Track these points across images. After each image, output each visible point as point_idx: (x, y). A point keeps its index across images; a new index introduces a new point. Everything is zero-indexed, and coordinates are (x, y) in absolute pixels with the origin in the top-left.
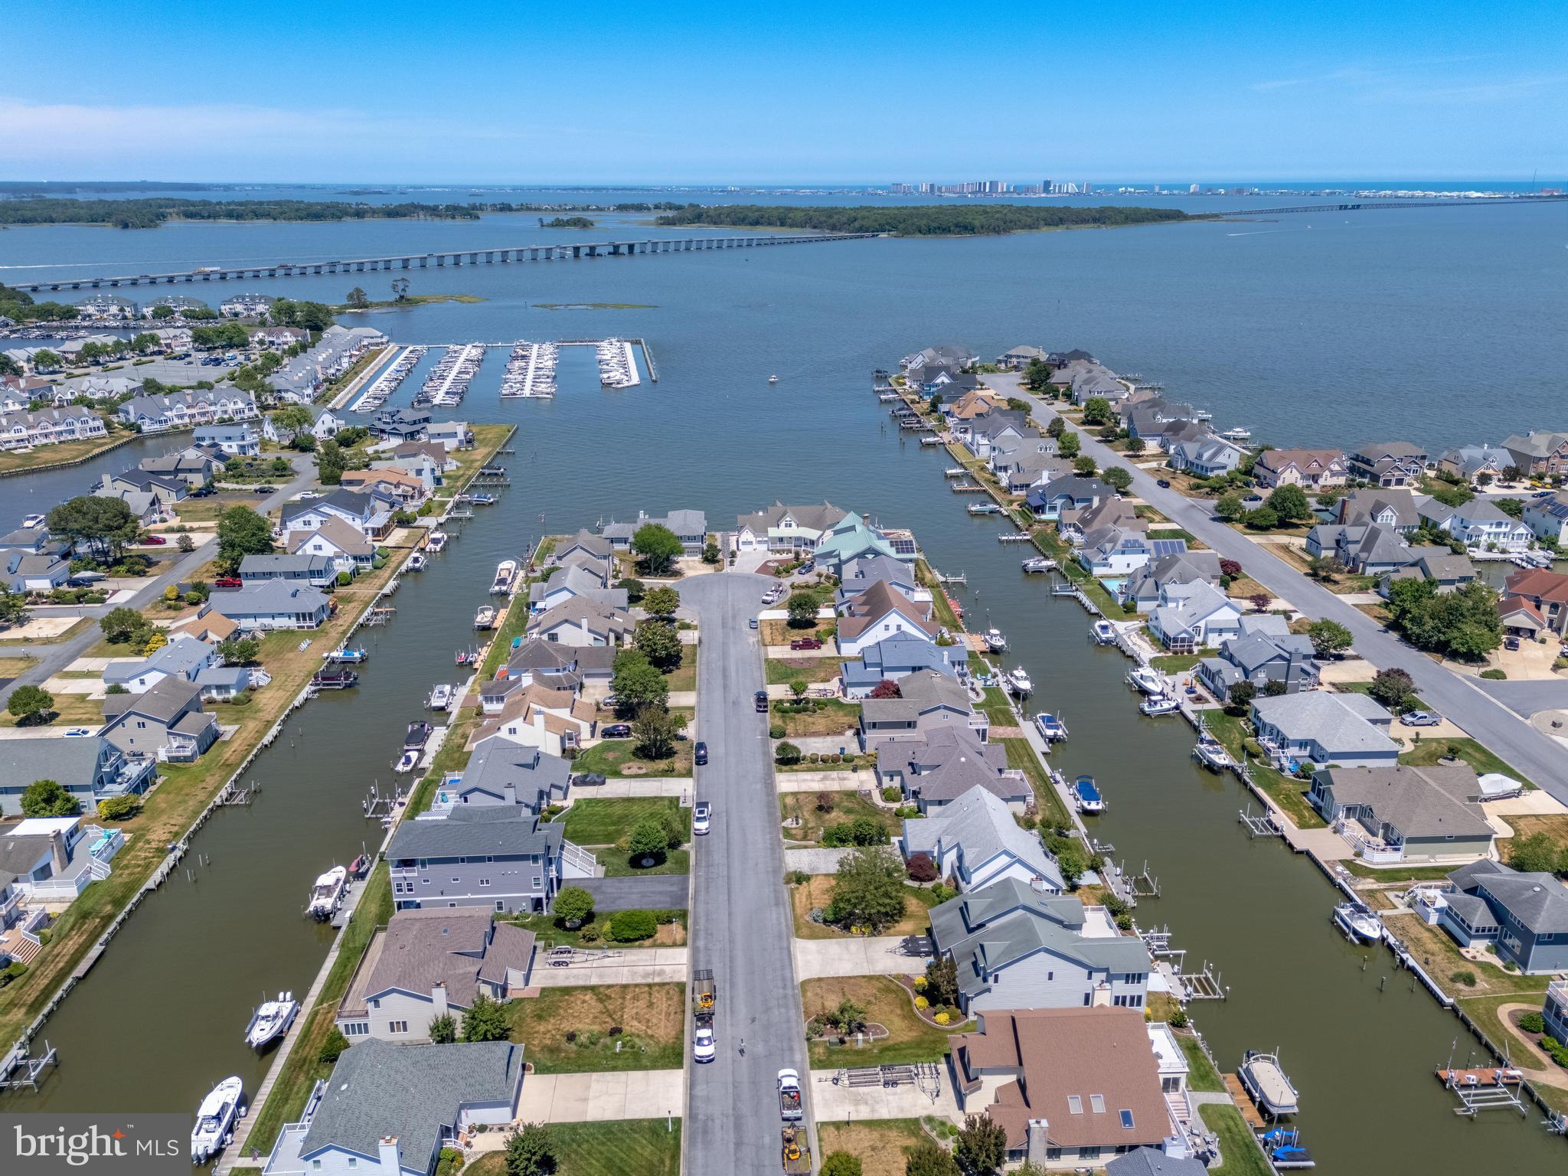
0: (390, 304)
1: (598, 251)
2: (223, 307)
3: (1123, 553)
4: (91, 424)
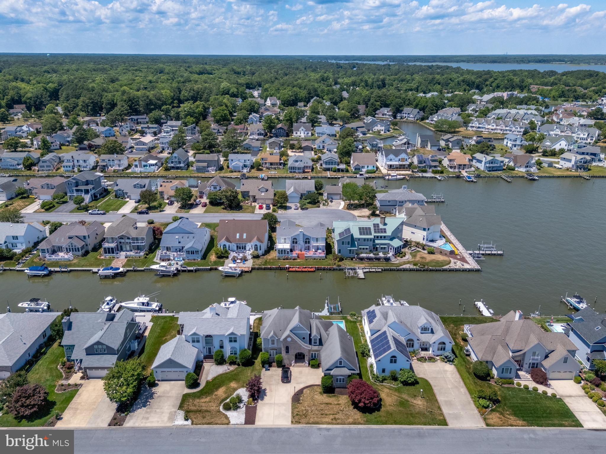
4: (519, 129)
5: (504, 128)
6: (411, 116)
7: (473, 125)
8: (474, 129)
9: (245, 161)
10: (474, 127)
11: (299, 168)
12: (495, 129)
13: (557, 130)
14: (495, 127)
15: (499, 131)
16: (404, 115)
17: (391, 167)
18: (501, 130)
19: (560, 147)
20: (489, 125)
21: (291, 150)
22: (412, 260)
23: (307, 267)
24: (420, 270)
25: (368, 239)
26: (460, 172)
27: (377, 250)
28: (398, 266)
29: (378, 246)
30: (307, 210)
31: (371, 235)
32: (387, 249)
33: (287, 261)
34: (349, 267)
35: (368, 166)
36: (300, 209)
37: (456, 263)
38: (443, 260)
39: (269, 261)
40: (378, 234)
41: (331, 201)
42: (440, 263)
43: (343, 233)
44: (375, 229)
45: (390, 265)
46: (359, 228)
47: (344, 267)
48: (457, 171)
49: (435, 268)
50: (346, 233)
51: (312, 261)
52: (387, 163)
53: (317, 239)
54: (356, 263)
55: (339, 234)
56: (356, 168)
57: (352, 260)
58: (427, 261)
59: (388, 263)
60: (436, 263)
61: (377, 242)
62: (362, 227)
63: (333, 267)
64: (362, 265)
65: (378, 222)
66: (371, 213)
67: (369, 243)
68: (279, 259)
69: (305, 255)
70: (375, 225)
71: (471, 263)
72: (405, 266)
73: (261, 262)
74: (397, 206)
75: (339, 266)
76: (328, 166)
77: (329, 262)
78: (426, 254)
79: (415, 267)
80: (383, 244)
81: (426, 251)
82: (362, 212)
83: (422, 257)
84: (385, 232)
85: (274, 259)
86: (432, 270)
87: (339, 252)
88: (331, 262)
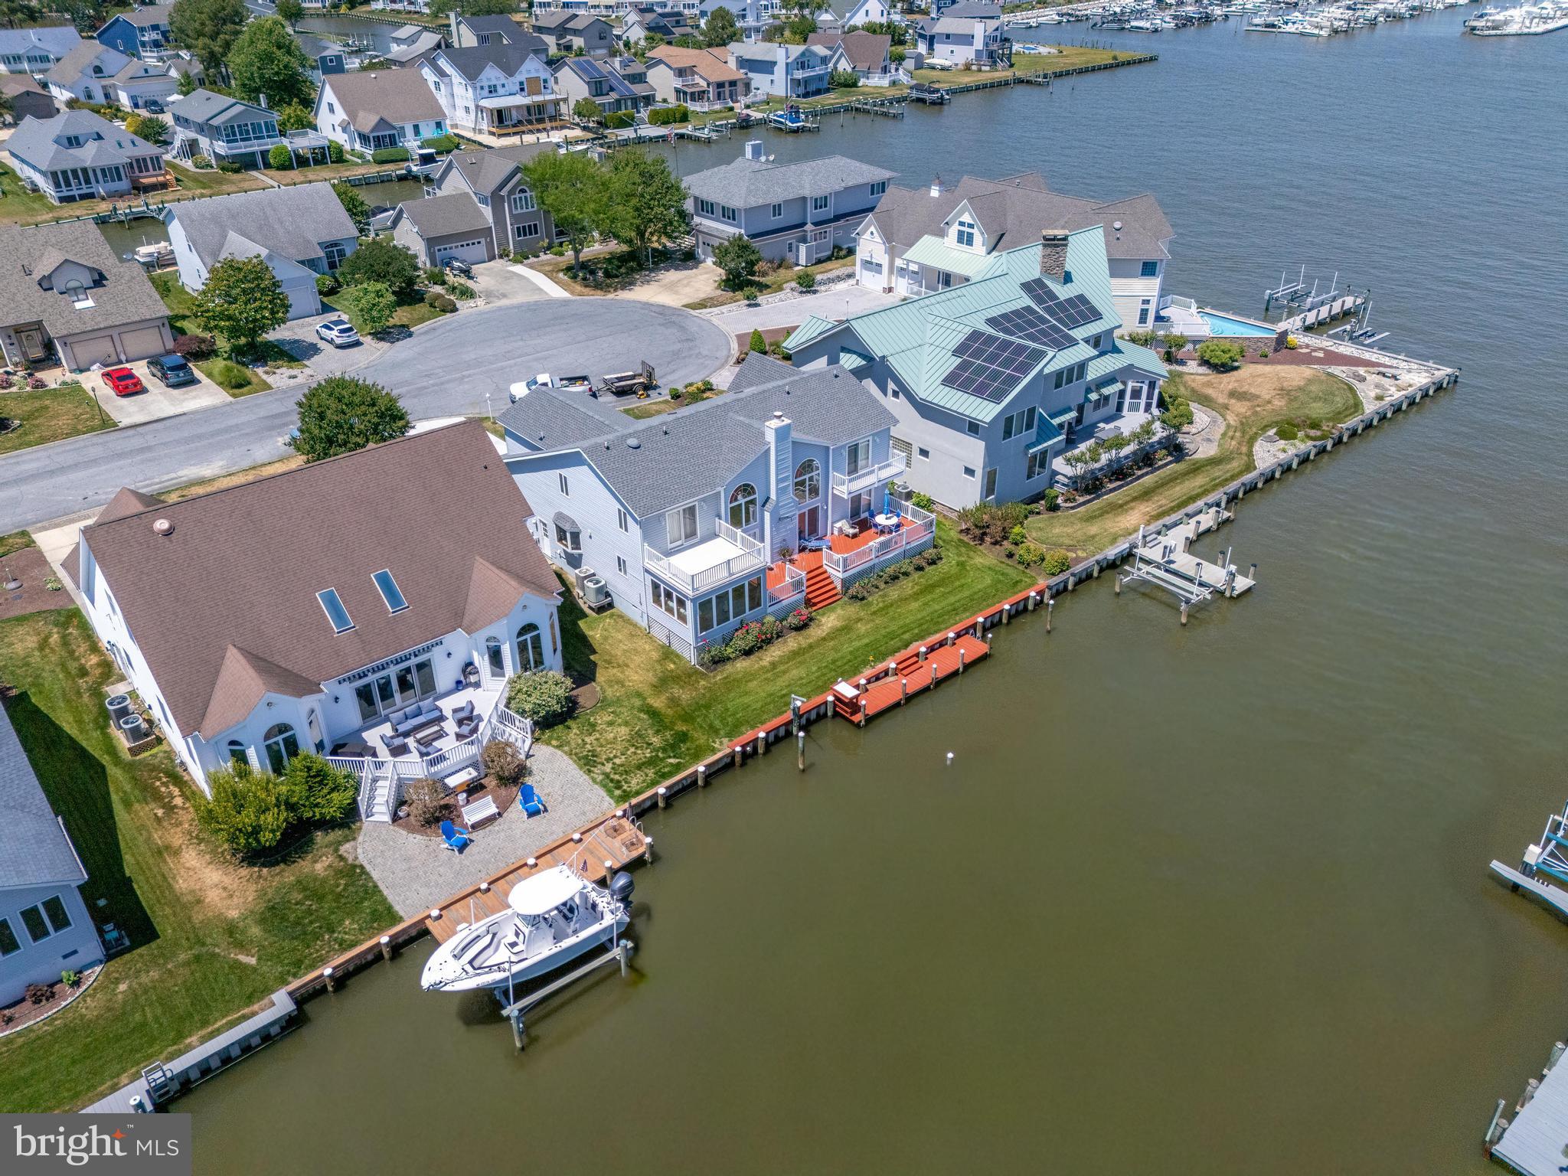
11: (112, 173)
17: (503, 121)
19: (866, 21)
22: (1232, 419)
23: (942, 644)
24: (1322, 451)
25: (1070, 369)
26: (731, 109)
27: (1079, 420)
28: (1250, 466)
29: (1094, 396)
30: (410, 335)
31: (1073, 342)
32: (1113, 402)
33: (774, 653)
34: (1112, 552)
35: (416, 128)
36: (368, 340)
37: (1364, 379)
38: (1310, 381)
39: (674, 701)
40: (1079, 333)
41: (467, 273)
42: (1326, 397)
43: (981, 370)
44: (1048, 310)
45: (1218, 472)
46: (992, 322)
47: (1087, 560)
48: (717, 107)
49: (1353, 422)
50: (1007, 363)
51: (894, 593)
52: (484, 103)
53: (854, 451)
54: (1090, 518)
55: (950, 381)
56: (377, 139)
57: (1054, 508)
58: (1278, 403)
59: (1197, 468)
60: (1317, 399)
61: (1093, 372)
62: (995, 313)
63: (1042, 582)
64: (1134, 517)
65: (1035, 273)
66: (727, 281)
67: (1073, 393)
68: (719, 661)
69: (837, 575)
70: (1032, 288)
71: (1386, 361)
72: (1269, 454)
73: (637, 739)
74: (809, 227)
75: (1064, 566)
76: (242, 148)
77: (978, 560)
78: (1214, 377)
79: (1302, 446)
80: (1110, 380)
81: (1192, 367)
82: (671, 287)
83: (1233, 394)
84: (1097, 315)
85: (686, 677)
86: (1354, 434)
87: (989, 487)
88: (986, 558)
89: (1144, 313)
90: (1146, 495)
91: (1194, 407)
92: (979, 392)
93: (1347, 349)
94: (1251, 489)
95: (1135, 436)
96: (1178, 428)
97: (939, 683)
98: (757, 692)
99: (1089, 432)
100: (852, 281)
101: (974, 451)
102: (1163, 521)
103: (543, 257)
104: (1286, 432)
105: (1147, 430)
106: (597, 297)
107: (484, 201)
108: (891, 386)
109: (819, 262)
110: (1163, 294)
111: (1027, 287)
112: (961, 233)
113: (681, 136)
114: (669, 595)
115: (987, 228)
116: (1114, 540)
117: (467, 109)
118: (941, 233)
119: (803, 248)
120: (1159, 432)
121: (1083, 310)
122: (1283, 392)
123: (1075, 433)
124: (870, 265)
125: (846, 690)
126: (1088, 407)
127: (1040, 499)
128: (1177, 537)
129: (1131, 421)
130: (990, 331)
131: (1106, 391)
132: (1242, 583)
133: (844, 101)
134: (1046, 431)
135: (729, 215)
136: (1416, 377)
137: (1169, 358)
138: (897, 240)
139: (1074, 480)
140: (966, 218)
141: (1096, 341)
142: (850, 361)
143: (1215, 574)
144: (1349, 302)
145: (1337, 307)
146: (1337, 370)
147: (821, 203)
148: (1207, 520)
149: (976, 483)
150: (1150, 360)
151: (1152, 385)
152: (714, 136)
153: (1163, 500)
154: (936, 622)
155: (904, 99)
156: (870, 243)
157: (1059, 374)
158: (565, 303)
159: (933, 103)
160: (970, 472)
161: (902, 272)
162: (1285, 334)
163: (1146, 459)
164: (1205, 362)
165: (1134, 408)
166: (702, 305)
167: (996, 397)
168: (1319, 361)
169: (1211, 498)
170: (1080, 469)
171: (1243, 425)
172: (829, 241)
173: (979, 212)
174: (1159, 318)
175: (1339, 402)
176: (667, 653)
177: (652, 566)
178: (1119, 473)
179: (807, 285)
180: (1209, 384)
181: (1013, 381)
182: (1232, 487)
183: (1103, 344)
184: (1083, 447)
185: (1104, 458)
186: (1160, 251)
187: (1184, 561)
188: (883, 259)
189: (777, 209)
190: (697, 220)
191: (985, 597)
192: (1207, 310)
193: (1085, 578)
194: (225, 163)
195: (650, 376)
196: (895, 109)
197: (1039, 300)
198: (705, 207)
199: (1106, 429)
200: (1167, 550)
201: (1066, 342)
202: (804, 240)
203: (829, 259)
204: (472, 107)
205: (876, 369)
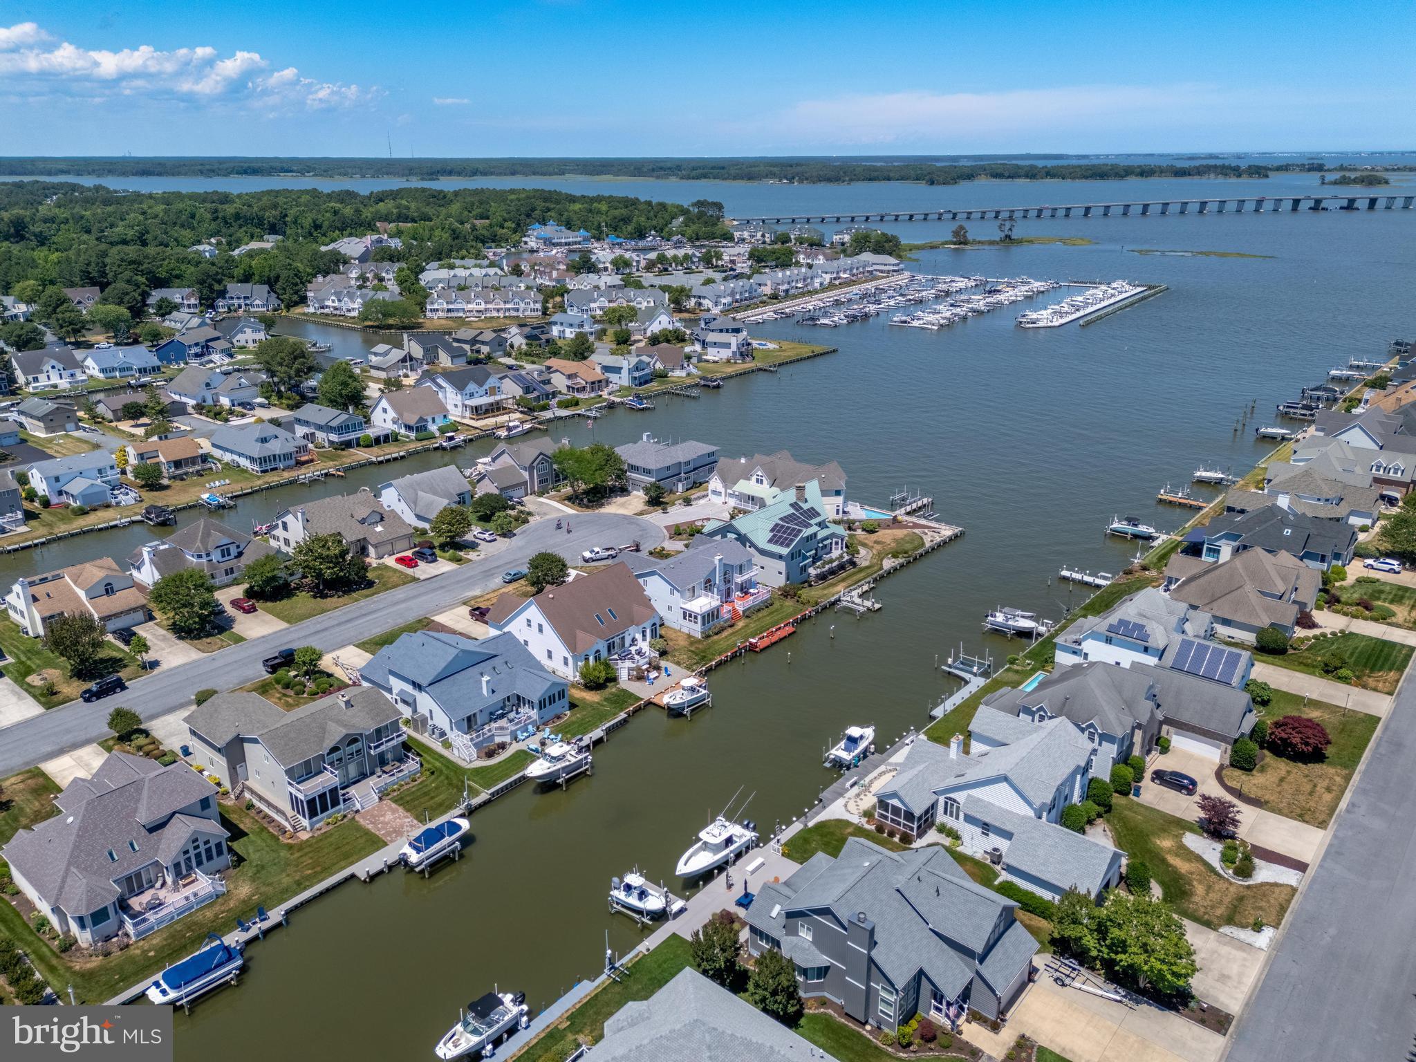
0: (992, 243)
1: (1323, 205)
2: (835, 237)
3: (1109, 641)
4: (532, 306)
5: (502, 306)
6: (257, 302)
7: (436, 306)
8: (441, 314)
9: (100, 471)
10: (437, 310)
11: (287, 456)
12: (486, 310)
13: (602, 299)
14: (483, 306)
15: (495, 314)
16: (236, 302)
17: (478, 411)
18: (498, 310)
19: (661, 328)
20: (469, 302)
21: (132, 422)
22: (875, 552)
23: (780, 628)
24: (909, 562)
25: (811, 535)
26: (601, 396)
27: (816, 554)
28: (881, 568)
29: (821, 545)
30: (515, 535)
31: (811, 525)
32: (829, 547)
33: (725, 634)
34: (833, 599)
35: (433, 419)
36: (498, 537)
37: (926, 534)
38: (906, 536)
39: (697, 648)
40: (813, 522)
41: (520, 503)
42: (912, 541)
43: (780, 537)
44: (801, 514)
45: (869, 571)
46: (781, 519)
47: (824, 602)
48: (593, 395)
49: (921, 551)
50: (790, 534)
51: (760, 615)
52: (467, 402)
53: (741, 566)
54: (824, 588)
55: (770, 541)
56: (417, 427)
57: (811, 586)
58: (893, 545)
59: (862, 570)
60: (908, 542)
61: (820, 536)
62: (782, 516)
63: (810, 609)
64: (840, 587)
65: (794, 500)
66: (649, 502)
67: (813, 543)
68: (708, 637)
69: (740, 609)
70: (793, 505)
71: (937, 526)
72: (888, 564)
73: (690, 658)
74: (683, 475)
75: (817, 603)
76: (346, 437)
77: (787, 604)
78: (868, 536)
79: (901, 560)
80: (826, 538)
81: (859, 532)
82: (622, 505)
83: (876, 542)
84: (819, 515)
85: (699, 641)
86: (921, 555)
87: (788, 579)
88: (789, 603)
89: (838, 511)
90: (843, 580)
91: (860, 548)
92: (781, 544)
93: (922, 522)
94: (882, 577)
95: (837, 559)
96: (853, 555)
97: (781, 640)
98: (723, 645)
99: (820, 558)
100: (707, 499)
101: (781, 565)
102: (850, 589)
103: (551, 493)
104: (895, 556)
105: (841, 556)
106: (590, 512)
107: (525, 469)
108: (748, 544)
109: (687, 490)
110: (845, 502)
111: (792, 505)
112: (757, 480)
113: (579, 415)
114: (690, 616)
115: (769, 477)
116: (833, 595)
117: (456, 406)
118: (749, 479)
119: (680, 485)
120: (846, 557)
121: (813, 513)
122: (895, 540)
123: (816, 558)
124: (715, 492)
125: (753, 641)
126: (819, 550)
127: (807, 583)
128: (855, 593)
129: (835, 553)
130: (781, 523)
131: (825, 543)
132: (877, 606)
133: (663, 388)
134: (805, 558)
135: (647, 472)
136: (947, 531)
137: (850, 529)
138: (728, 481)
139: (817, 576)
140: (759, 473)
141: (819, 524)
142: (731, 536)
143: (868, 604)
144: (925, 501)
145: (920, 503)
146: (917, 531)
147: (688, 463)
148: (866, 588)
149: (783, 577)
150: (841, 530)
151: (842, 540)
152: (598, 415)
153: (850, 581)
154: (777, 622)
155: (697, 385)
156: (715, 483)
157: (807, 537)
158: (577, 516)
159: (714, 387)
160: (780, 573)
161: (732, 495)
162: (896, 516)
163: (842, 567)
164: (864, 530)
165: (836, 549)
166: (641, 513)
167: (788, 546)
168: (911, 527)
169: (867, 580)
170: (819, 571)
171: (879, 554)
172: (691, 480)
173: (764, 470)
174: (844, 512)
175: (916, 543)
176: (689, 636)
177: (683, 606)
178: (832, 572)
179: (688, 502)
180: (866, 539)
181: (792, 540)
182: (874, 576)
183: (822, 525)
184: (818, 564)
185: (827, 567)
186: (842, 485)
187: (858, 601)
188: (723, 490)
189: (668, 468)
190: (628, 474)
191: (790, 615)
192: (866, 507)
193: (824, 608)
194: (336, 446)
195: (637, 546)
196: (695, 392)
197: (797, 510)
198: (634, 468)
199: (826, 557)
200: (852, 597)
201: (808, 526)
202: (680, 480)
203: (691, 488)
204: (460, 404)
205: (743, 539)
